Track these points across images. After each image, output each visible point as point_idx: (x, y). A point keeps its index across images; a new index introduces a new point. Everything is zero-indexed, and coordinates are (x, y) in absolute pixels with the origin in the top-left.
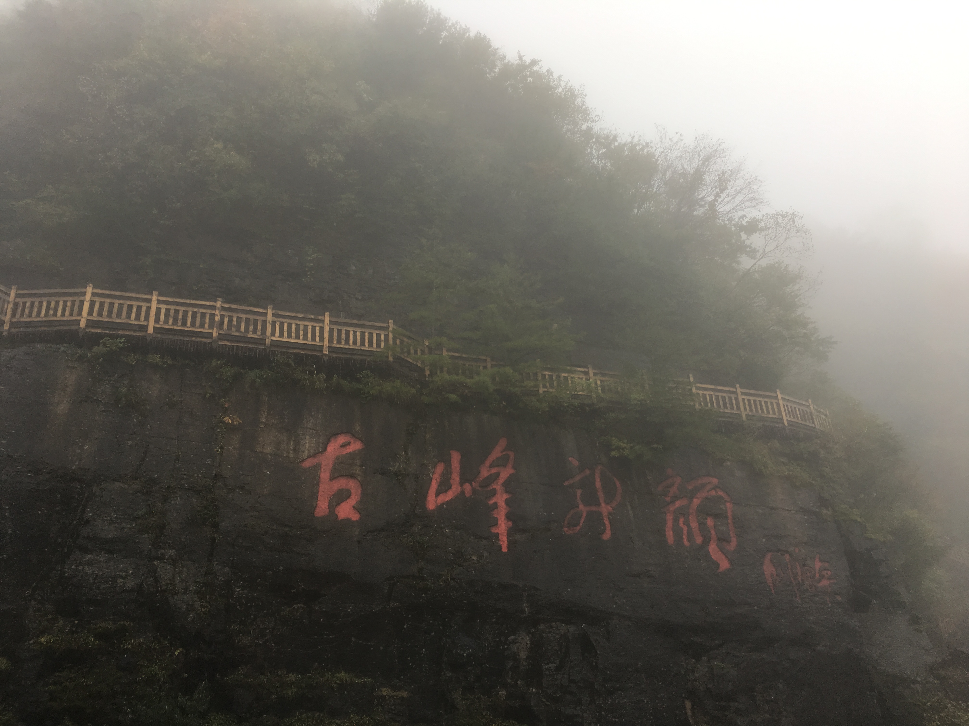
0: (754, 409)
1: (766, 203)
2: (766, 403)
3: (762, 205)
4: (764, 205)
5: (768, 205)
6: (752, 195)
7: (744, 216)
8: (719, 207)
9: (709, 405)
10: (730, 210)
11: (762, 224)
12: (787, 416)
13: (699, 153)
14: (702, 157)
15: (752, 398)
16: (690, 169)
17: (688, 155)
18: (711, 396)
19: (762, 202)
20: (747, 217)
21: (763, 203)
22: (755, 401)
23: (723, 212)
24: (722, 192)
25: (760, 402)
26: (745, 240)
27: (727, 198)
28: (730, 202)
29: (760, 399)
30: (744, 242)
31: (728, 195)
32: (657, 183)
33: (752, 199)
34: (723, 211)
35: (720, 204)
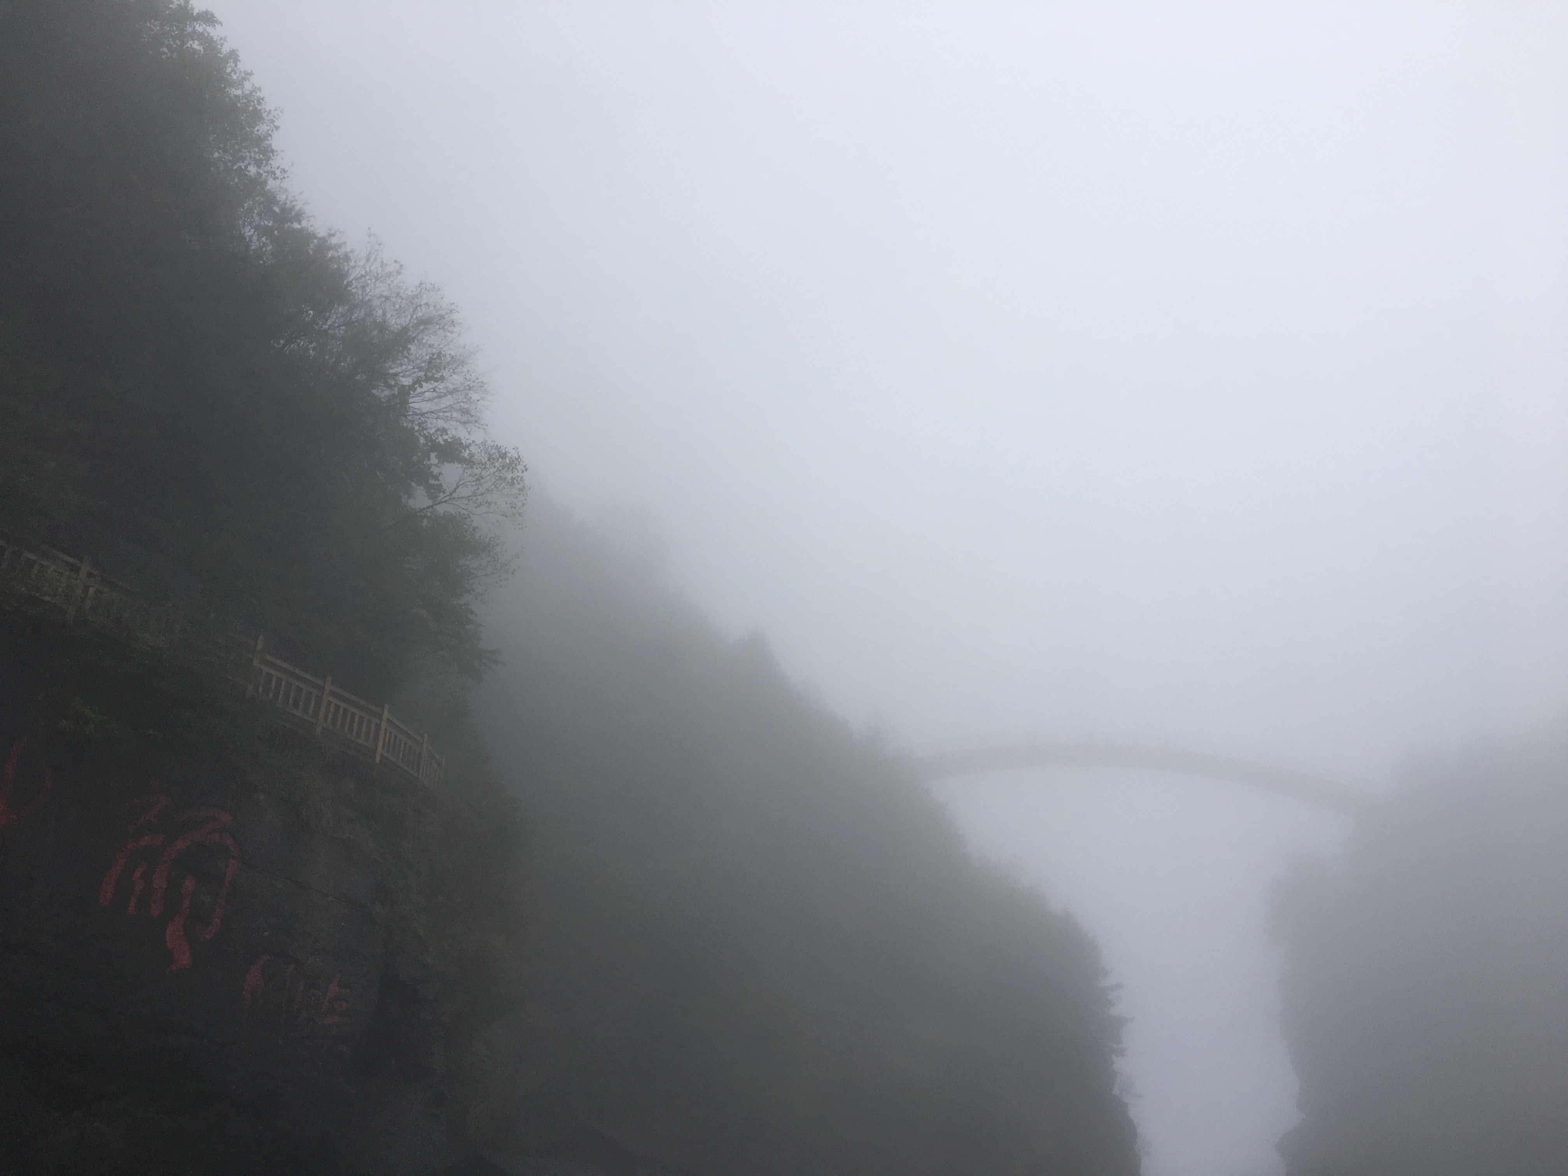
0: (339, 723)
1: (482, 425)
2: (361, 718)
3: (476, 427)
4: (479, 428)
5: (485, 429)
6: (466, 406)
7: (444, 431)
8: (414, 400)
9: (271, 695)
10: (427, 413)
11: (466, 454)
12: (383, 748)
13: (416, 307)
14: (420, 314)
15: (343, 705)
16: (395, 322)
17: (399, 301)
18: (279, 680)
19: (476, 421)
20: (448, 434)
21: (479, 424)
22: (345, 710)
23: (416, 410)
24: (426, 381)
25: (353, 715)
26: (432, 465)
27: (430, 393)
28: (433, 400)
29: (354, 710)
30: (429, 467)
31: (434, 390)
32: (335, 317)
33: (464, 412)
34: (418, 409)
35: (417, 395)
